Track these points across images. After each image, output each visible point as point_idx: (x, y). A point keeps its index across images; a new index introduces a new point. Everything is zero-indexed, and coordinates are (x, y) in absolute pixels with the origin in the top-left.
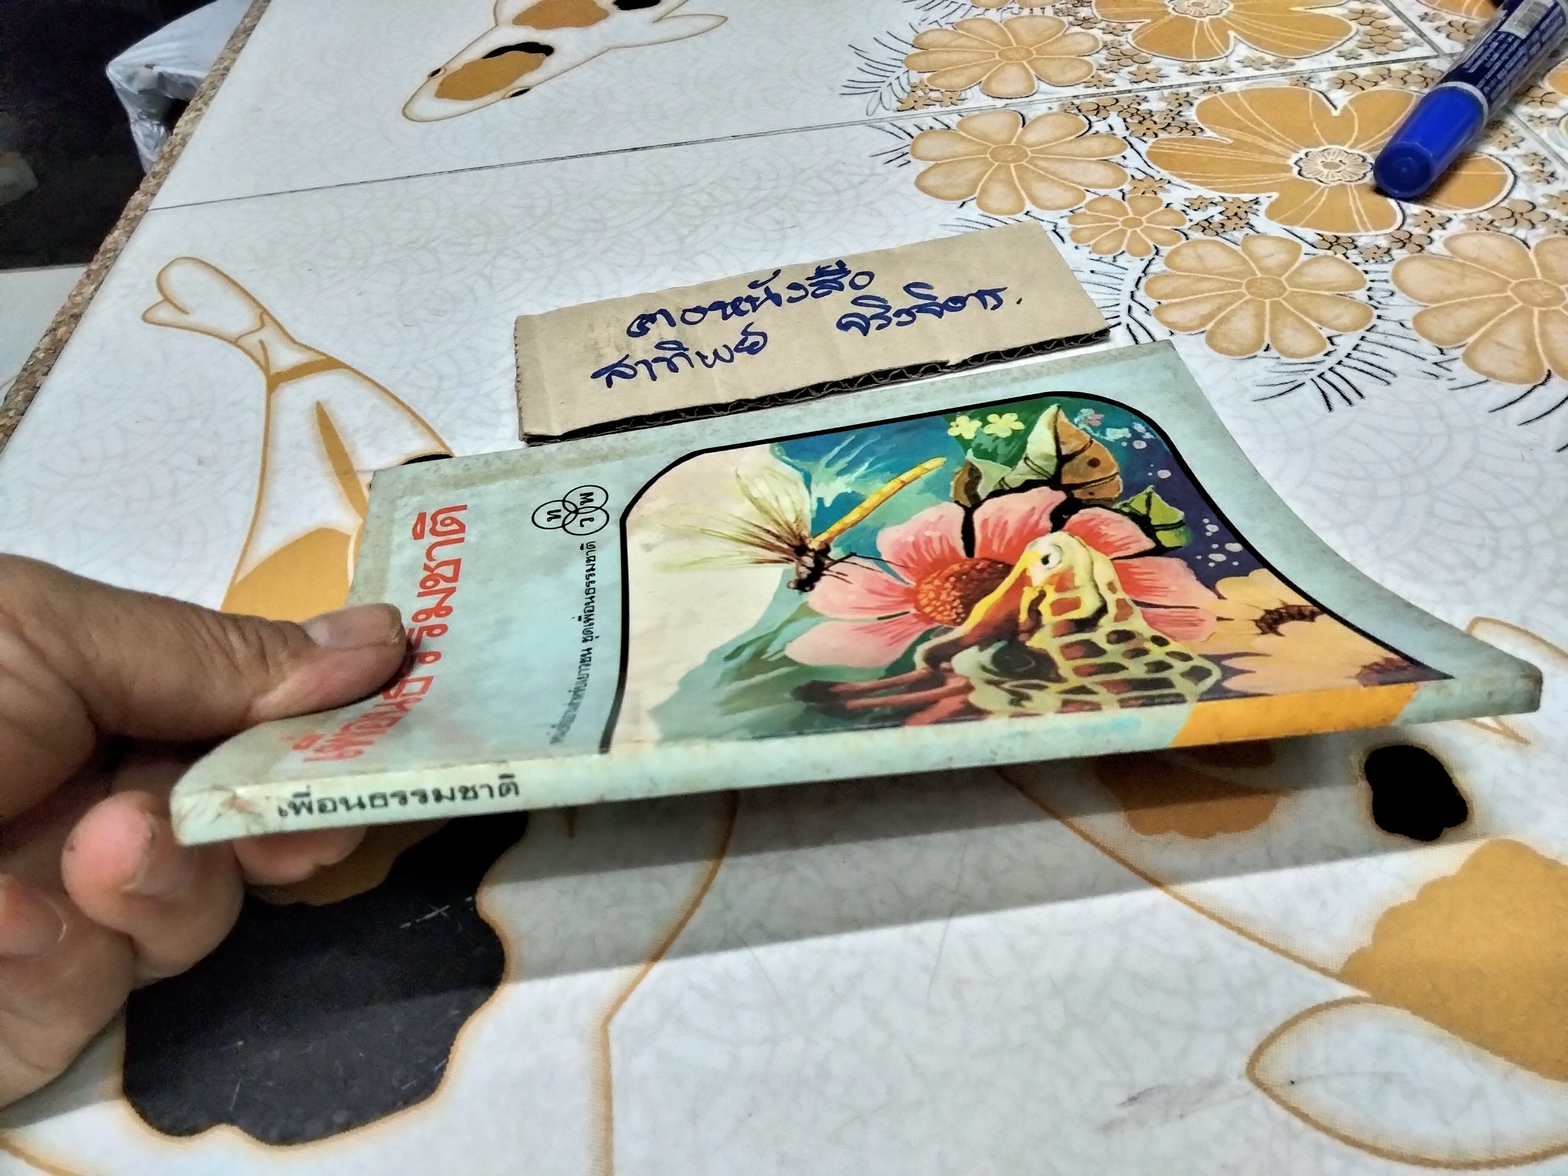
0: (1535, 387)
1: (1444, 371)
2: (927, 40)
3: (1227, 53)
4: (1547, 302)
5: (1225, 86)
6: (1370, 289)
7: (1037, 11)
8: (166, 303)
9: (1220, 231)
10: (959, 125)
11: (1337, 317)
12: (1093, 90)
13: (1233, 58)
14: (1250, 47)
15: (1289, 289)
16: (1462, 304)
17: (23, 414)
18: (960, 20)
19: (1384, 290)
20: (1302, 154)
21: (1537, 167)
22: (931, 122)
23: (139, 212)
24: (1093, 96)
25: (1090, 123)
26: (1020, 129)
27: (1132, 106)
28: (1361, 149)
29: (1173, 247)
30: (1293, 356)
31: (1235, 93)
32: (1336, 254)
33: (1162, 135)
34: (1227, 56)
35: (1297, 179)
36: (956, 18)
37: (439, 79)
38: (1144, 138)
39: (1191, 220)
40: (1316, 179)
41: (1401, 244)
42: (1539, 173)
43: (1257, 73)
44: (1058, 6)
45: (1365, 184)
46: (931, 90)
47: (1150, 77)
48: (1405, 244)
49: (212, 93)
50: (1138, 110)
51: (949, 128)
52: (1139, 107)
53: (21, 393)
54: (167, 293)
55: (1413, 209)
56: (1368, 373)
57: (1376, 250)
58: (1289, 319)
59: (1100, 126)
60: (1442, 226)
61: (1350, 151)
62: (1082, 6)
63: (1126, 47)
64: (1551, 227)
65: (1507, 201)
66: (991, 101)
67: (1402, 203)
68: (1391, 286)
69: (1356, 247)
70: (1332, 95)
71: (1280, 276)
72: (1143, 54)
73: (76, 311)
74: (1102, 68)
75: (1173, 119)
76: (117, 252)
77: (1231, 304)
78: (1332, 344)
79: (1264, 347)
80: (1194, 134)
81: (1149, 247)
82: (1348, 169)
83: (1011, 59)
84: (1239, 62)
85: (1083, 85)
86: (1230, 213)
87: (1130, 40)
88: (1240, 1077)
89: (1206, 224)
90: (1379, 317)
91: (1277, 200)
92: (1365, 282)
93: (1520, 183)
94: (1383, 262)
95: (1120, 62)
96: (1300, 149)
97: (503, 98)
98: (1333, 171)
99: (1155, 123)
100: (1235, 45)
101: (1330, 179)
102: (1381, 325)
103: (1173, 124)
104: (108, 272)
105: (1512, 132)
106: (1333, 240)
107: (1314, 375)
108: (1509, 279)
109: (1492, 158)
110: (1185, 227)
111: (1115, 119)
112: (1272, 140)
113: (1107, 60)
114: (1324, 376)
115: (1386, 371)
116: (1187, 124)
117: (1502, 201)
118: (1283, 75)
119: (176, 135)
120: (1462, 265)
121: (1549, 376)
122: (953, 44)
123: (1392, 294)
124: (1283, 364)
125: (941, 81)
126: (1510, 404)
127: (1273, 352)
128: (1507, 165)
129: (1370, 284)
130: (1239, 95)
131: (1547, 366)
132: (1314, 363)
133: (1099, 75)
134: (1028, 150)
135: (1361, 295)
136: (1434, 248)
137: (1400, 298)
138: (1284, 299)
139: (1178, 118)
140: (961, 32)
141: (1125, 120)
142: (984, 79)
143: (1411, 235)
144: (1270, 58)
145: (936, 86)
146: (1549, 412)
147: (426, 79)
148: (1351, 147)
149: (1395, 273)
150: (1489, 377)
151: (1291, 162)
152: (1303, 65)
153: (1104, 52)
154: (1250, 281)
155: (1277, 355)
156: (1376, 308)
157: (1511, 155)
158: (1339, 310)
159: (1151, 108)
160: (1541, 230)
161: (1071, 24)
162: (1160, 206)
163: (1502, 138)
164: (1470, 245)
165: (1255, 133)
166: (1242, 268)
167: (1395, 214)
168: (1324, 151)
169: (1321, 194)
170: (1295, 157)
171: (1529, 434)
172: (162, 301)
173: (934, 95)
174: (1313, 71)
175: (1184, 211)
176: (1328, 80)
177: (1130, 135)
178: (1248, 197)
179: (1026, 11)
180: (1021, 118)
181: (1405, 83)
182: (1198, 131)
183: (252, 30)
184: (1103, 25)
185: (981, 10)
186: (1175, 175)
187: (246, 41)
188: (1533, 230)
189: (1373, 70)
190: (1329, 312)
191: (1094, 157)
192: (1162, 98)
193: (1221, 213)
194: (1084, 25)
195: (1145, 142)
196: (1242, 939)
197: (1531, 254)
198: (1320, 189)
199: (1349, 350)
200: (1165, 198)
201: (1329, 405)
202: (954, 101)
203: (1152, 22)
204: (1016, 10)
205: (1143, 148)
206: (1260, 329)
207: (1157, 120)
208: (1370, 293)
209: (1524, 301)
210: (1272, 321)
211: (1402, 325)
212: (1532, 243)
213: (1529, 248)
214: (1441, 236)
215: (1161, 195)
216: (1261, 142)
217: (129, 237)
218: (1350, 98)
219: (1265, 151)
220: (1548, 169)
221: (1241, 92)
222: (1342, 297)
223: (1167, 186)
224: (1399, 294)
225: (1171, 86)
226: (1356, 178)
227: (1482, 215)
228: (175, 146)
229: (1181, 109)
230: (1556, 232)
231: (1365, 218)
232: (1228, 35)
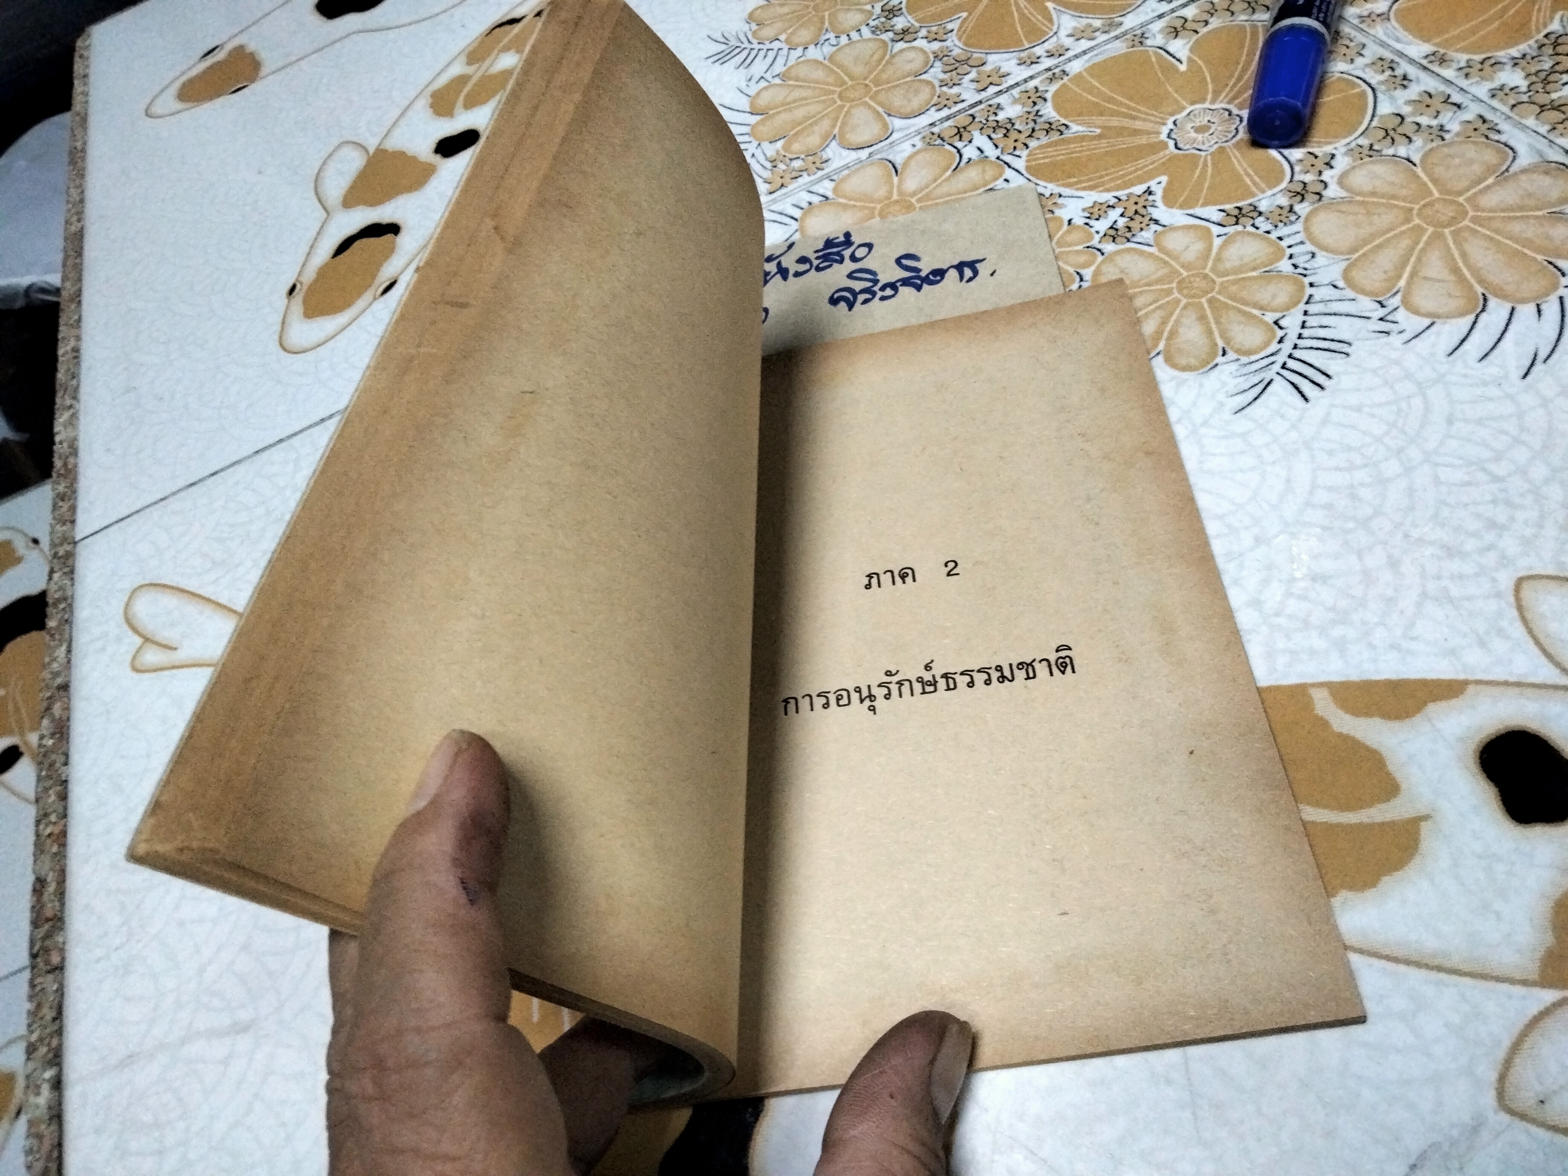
0: (1477, 316)
1: (1392, 325)
2: (762, 102)
3: (1055, 29)
4: (1453, 221)
5: (1067, 68)
6: (1291, 257)
7: (854, 35)
8: (149, 645)
9: (1129, 235)
10: (835, 190)
11: (1274, 297)
12: (945, 113)
13: (1063, 33)
14: (1073, 16)
15: (1219, 280)
16: (1379, 247)
17: (65, 816)
18: (784, 69)
19: (1304, 254)
20: (1170, 125)
21: (1388, 73)
22: (806, 197)
23: (68, 548)
24: (948, 118)
25: (959, 151)
26: (896, 179)
27: (991, 118)
28: (1221, 102)
29: (1093, 268)
30: (1248, 353)
31: (1080, 73)
32: (1245, 227)
33: (1033, 144)
34: (1056, 33)
35: (1177, 155)
36: (779, 68)
37: (299, 295)
38: (1017, 153)
39: (1098, 232)
40: (1195, 148)
41: (1299, 198)
42: (1394, 80)
43: (1092, 43)
44: (872, 23)
45: (1241, 140)
46: (791, 160)
47: (995, 79)
48: (1303, 195)
49: (74, 382)
50: (997, 122)
51: (827, 198)
52: (998, 118)
53: (51, 792)
54: (145, 633)
55: (1296, 154)
56: (1325, 350)
57: (1279, 211)
58: (1232, 314)
59: (970, 152)
60: (1329, 165)
61: (1213, 107)
62: (894, 16)
63: (956, 52)
64: (1426, 134)
65: (1376, 119)
66: (854, 155)
67: (1283, 151)
68: (1309, 247)
69: (1260, 214)
70: (1171, 49)
71: (1204, 268)
72: (975, 55)
73: (59, 681)
74: (943, 84)
75: (1035, 121)
76: (69, 601)
77: (1171, 314)
78: (1281, 328)
79: (1221, 353)
80: (1062, 133)
81: (1071, 275)
82: (1219, 128)
83: (853, 100)
84: (1068, 36)
85: (933, 109)
86: (1130, 213)
87: (957, 42)
88: (1495, 1113)
89: (1112, 232)
90: (1311, 285)
91: (1170, 183)
92: (1282, 250)
93: (1380, 96)
94: (1292, 223)
95: (959, 71)
96: (1167, 119)
97: (375, 299)
98: (1206, 135)
99: (1020, 132)
100: (1058, 19)
101: (1207, 145)
102: (1319, 294)
103: (1037, 128)
104: (71, 627)
105: (1351, 41)
106: (1236, 212)
107: (1277, 367)
108: (1412, 205)
109: (1344, 76)
110: (1095, 242)
111: (980, 140)
112: (1134, 118)
113: (945, 72)
114: (1288, 366)
115: (1340, 341)
116: (1050, 124)
117: (1371, 120)
118: (1117, 38)
119: (61, 443)
120: (1363, 203)
121: (1485, 300)
122: (789, 100)
123: (1313, 255)
124: (1245, 365)
125: (796, 147)
126: (1463, 341)
127: (1231, 355)
128: (1360, 78)
129: (1289, 251)
130: (1085, 74)
131: (1480, 290)
132: (1272, 355)
133: (945, 93)
134: (913, 200)
135: (1285, 266)
136: (1329, 193)
137: (1322, 259)
138: (1219, 293)
139: (1039, 120)
140: (791, 83)
141: (990, 137)
142: (836, 131)
143: (1305, 184)
144: (1097, 23)
145: (796, 153)
146: (1499, 340)
147: (286, 301)
148: (1213, 101)
149: (1307, 229)
150: (1434, 318)
151: (1163, 136)
152: (1130, 21)
153: (938, 64)
154: (1179, 282)
155: (1235, 356)
156: (1305, 276)
157: (1359, 67)
158: (1271, 288)
159: (1009, 116)
160: (1418, 141)
161: (893, 41)
162: (1061, 226)
163: (1344, 50)
164: (1361, 179)
165: (1118, 114)
166: (1165, 271)
167: (1281, 166)
168: (1189, 114)
169: (1205, 165)
170: (1165, 130)
171: (1491, 368)
172: (143, 643)
173: (797, 164)
174: (1142, 26)
175: (1087, 224)
176: (1161, 31)
177: (1002, 153)
178: (1139, 189)
179: (844, 40)
180: (890, 165)
181: (1233, 13)
182: (1063, 128)
183: (79, 295)
184: (923, 32)
185: (800, 50)
186: (1064, 185)
187: (80, 311)
188: (1412, 144)
189: (1197, 7)
190: (1264, 294)
191: (977, 189)
192: (1015, 101)
193: (1122, 215)
194: (907, 38)
195: (1019, 157)
196: (1442, 976)
197: (1419, 171)
198: (1202, 160)
199: (1298, 330)
200: (1064, 214)
201: (1303, 396)
202: (818, 165)
203: (970, 14)
204: (833, 41)
205: (1020, 164)
206: (1210, 333)
207: (1020, 128)
208: (1293, 261)
209: (1435, 226)
210: (1218, 322)
211: (1335, 286)
212: (1416, 159)
213: (1415, 165)
214: (1332, 177)
215: (1058, 212)
216: (1127, 123)
217: (72, 579)
218: (1189, 46)
219: (1136, 132)
220: (1399, 72)
221: (1085, 70)
222: (1270, 275)
223: (1060, 201)
224: (1320, 254)
225: (1017, 84)
226: (1230, 136)
227: (1361, 141)
228: (67, 457)
229: (1037, 108)
230: (1432, 140)
231: (1256, 178)
232: (1047, 8)
